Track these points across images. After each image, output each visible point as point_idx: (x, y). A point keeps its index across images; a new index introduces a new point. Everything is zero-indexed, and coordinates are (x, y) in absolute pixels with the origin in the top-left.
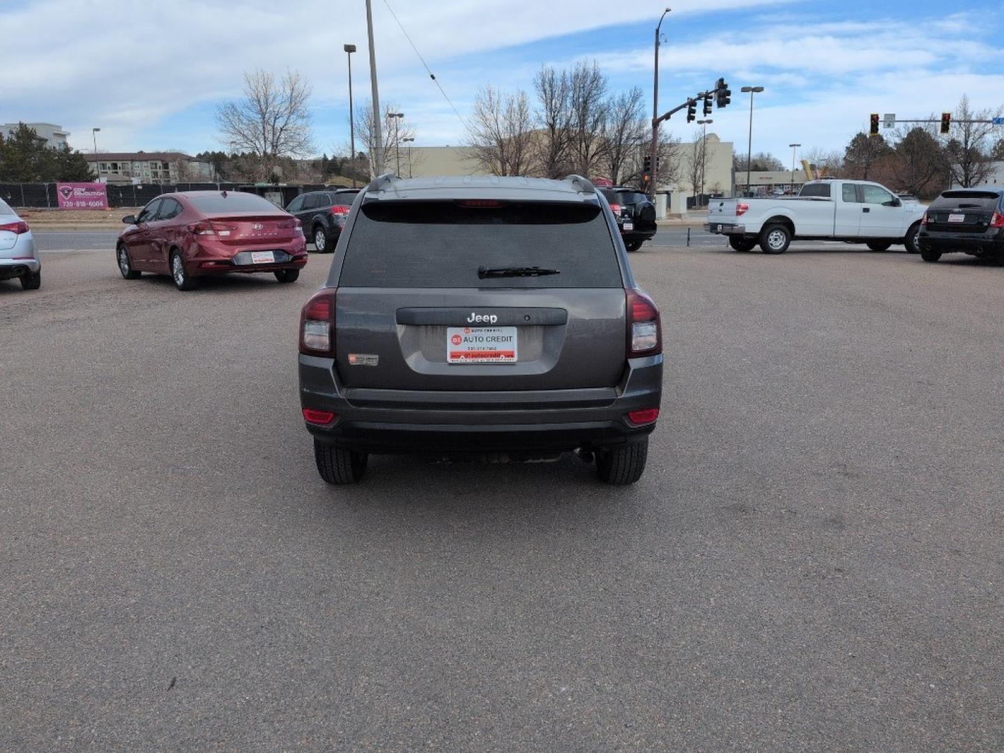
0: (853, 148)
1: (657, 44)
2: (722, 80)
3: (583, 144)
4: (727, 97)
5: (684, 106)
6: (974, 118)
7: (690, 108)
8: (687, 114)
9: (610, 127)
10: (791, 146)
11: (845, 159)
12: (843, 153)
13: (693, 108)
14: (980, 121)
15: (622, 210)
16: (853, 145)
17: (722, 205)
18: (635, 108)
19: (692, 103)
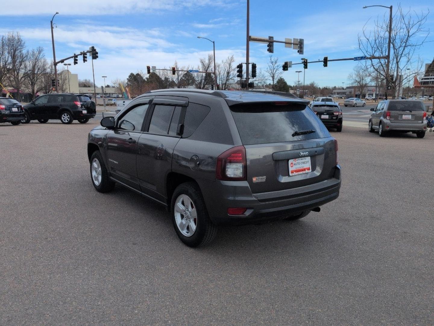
0: (129, 79)
1: (52, 28)
2: (93, 47)
3: (16, 72)
4: (97, 55)
5: (72, 57)
6: (180, 69)
7: (74, 58)
8: (73, 61)
9: (29, 64)
10: (103, 77)
11: (127, 83)
12: (126, 81)
13: (76, 58)
14: (182, 71)
15: (81, 104)
16: (129, 78)
17: (124, 102)
18: (41, 56)
19: (76, 57)
